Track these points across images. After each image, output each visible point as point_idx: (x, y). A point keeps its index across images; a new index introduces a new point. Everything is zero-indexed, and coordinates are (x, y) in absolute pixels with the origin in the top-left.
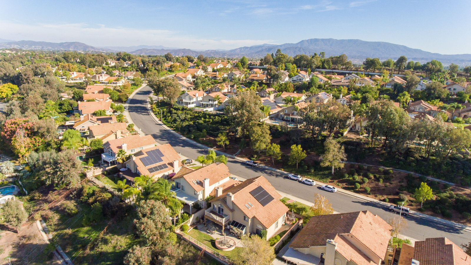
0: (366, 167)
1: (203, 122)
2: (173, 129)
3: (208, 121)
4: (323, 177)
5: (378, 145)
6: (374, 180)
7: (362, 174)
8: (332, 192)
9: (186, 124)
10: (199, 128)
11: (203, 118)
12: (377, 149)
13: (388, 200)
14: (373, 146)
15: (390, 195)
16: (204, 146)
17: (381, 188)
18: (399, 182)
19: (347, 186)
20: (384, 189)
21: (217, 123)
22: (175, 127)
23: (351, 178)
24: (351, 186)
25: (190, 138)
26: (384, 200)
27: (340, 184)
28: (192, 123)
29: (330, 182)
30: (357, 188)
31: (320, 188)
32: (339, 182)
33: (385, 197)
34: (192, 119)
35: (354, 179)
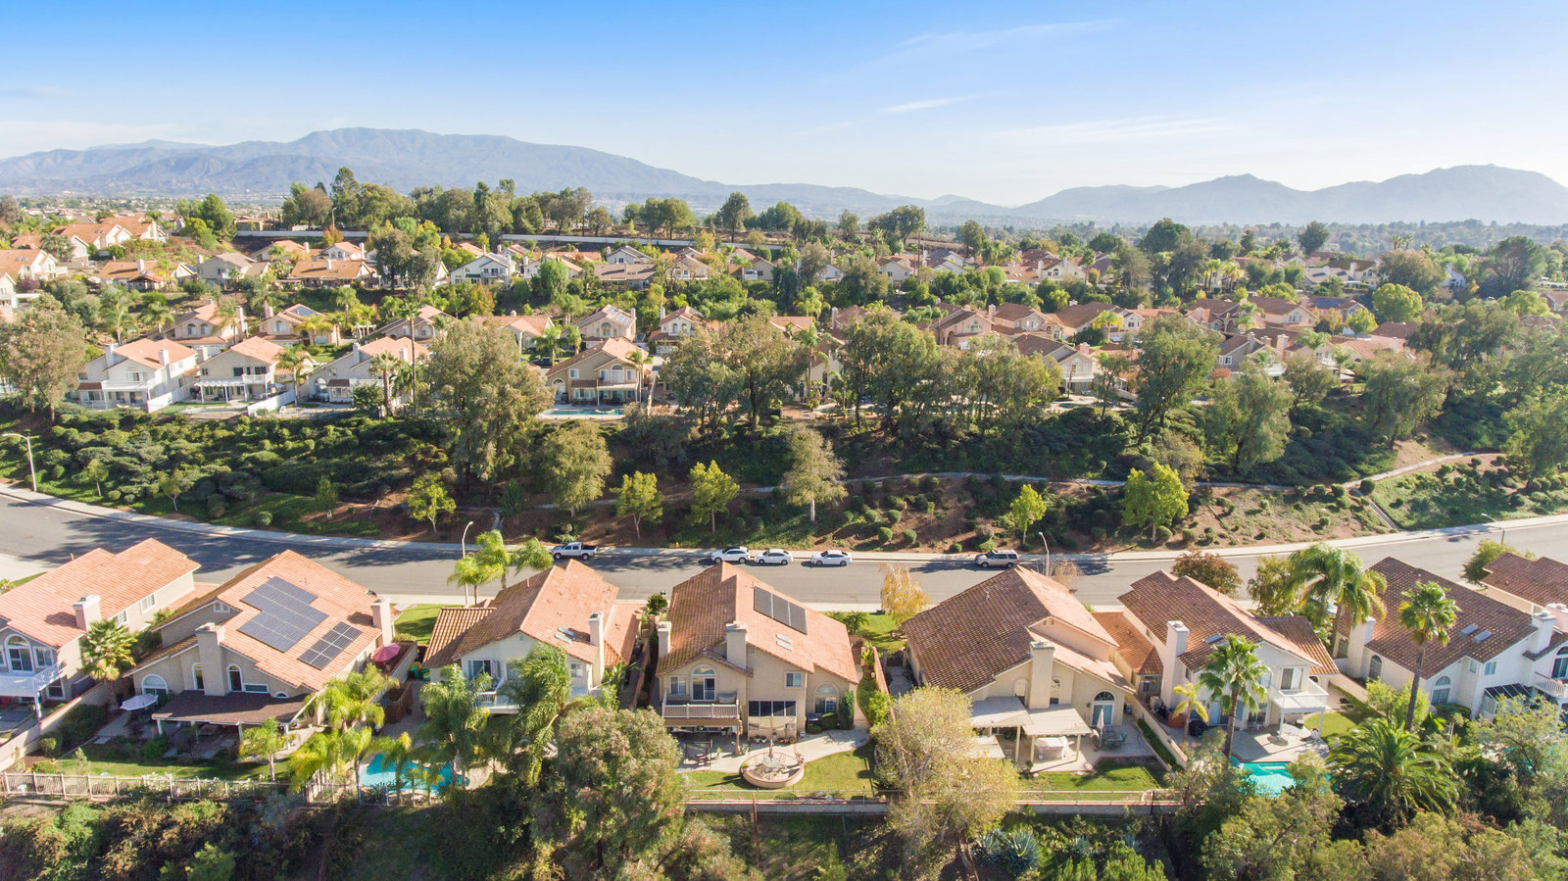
0: (879, 485)
1: (274, 456)
2: (127, 508)
3: (293, 449)
4: (796, 536)
5: (873, 425)
6: (911, 511)
7: (877, 503)
8: (843, 564)
9: (190, 476)
10: (272, 481)
11: (267, 443)
12: (873, 435)
13: (960, 547)
14: (863, 430)
15: (956, 534)
16: (345, 541)
17: (933, 524)
18: (959, 501)
19: (861, 542)
20: (939, 526)
21: (343, 448)
22: (137, 499)
23: (861, 520)
24: (871, 538)
25: (255, 524)
26: (953, 550)
27: (842, 542)
28: (218, 466)
29: (817, 543)
30: (887, 539)
31: (809, 564)
32: (838, 536)
33: (950, 542)
34: (211, 454)
35: (869, 518)
